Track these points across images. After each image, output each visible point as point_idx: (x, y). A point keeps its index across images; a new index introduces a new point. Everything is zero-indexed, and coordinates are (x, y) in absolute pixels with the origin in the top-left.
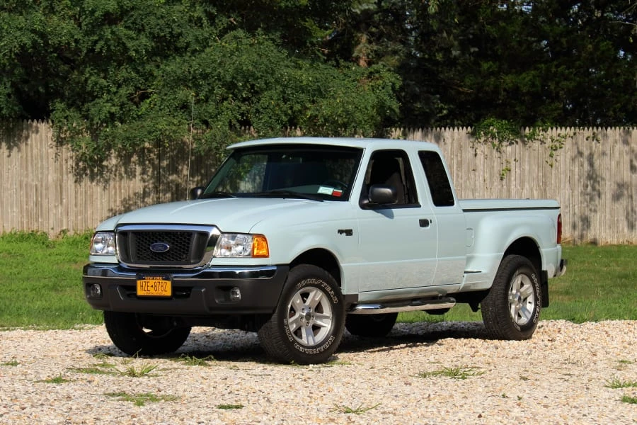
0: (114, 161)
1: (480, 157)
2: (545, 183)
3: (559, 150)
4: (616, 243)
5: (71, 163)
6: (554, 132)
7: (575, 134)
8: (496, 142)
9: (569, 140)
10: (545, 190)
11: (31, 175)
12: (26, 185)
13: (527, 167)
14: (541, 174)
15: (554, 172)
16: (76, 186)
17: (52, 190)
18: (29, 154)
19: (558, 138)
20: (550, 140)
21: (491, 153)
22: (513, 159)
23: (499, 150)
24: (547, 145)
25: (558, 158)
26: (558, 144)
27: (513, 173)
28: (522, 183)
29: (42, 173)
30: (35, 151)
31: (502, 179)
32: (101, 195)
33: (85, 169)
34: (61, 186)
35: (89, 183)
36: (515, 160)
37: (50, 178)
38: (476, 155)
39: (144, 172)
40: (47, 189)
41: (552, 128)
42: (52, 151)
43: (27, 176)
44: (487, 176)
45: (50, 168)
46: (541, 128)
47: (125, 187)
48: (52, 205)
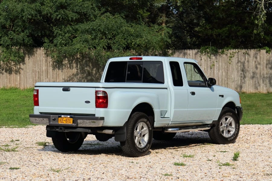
0: (67, 62)
1: (203, 60)
2: (227, 70)
3: (233, 58)
4: (254, 92)
5: (51, 63)
6: (231, 51)
7: (239, 52)
8: (209, 55)
9: (236, 54)
10: (227, 72)
11: (36, 67)
12: (35, 71)
13: (221, 64)
14: (226, 67)
15: (231, 66)
16: (53, 71)
17: (44, 73)
18: (36, 59)
19: (233, 53)
20: (229, 54)
21: (207, 59)
22: (215, 61)
23: (210, 58)
24: (228, 56)
25: (233, 61)
26: (232, 55)
27: (215, 66)
28: (219, 70)
29: (41, 66)
30: (38, 58)
31: (211, 69)
32: (62, 75)
33: (56, 65)
34: (47, 71)
35: (58, 70)
36: (216, 61)
37: (43, 68)
38: (201, 60)
39: (77, 67)
40: (42, 72)
41: (230, 50)
42: (44, 59)
43: (35, 67)
44: (206, 67)
45: (43, 65)
46: (226, 50)
47: (70, 71)
48: (44, 78)
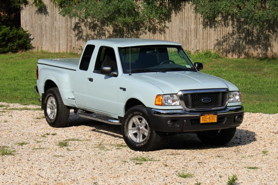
0: (220, 18)
5: (202, 19)
11: (184, 25)
12: (182, 30)
16: (203, 31)
17: (193, 32)
18: (183, 16)
29: (189, 25)
30: (186, 15)
32: (214, 34)
33: (207, 22)
34: (196, 30)
37: (192, 27)
39: (233, 24)
40: (191, 31)
42: (193, 15)
43: (182, 25)
45: (192, 22)
47: (224, 30)
48: (192, 39)
